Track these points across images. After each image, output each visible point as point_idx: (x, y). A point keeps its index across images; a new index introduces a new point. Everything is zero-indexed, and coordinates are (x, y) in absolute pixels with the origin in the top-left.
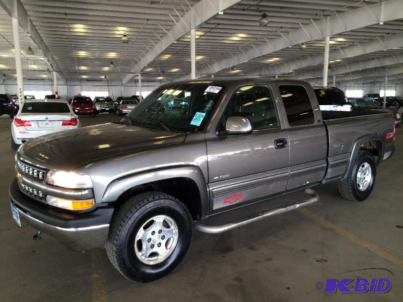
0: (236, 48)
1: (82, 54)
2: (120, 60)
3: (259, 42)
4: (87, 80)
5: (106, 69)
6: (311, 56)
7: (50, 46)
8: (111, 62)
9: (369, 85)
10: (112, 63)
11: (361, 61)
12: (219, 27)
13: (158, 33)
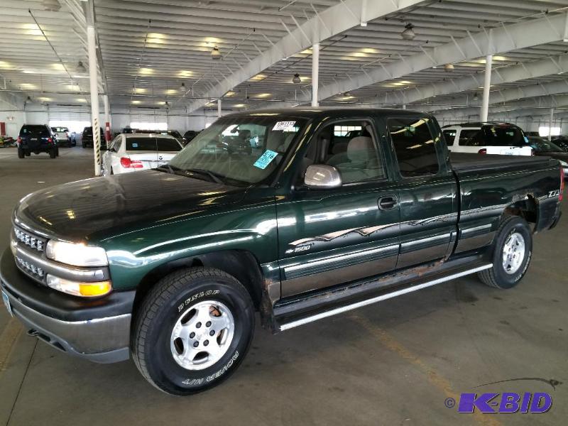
0: (358, 67)
1: (146, 72)
2: (194, 81)
3: (390, 60)
4: (139, 107)
5: (171, 92)
6: (456, 79)
7: (107, 61)
8: (183, 82)
9: (524, 119)
10: (183, 85)
11: (520, 87)
12: (345, 39)
13: (259, 46)
